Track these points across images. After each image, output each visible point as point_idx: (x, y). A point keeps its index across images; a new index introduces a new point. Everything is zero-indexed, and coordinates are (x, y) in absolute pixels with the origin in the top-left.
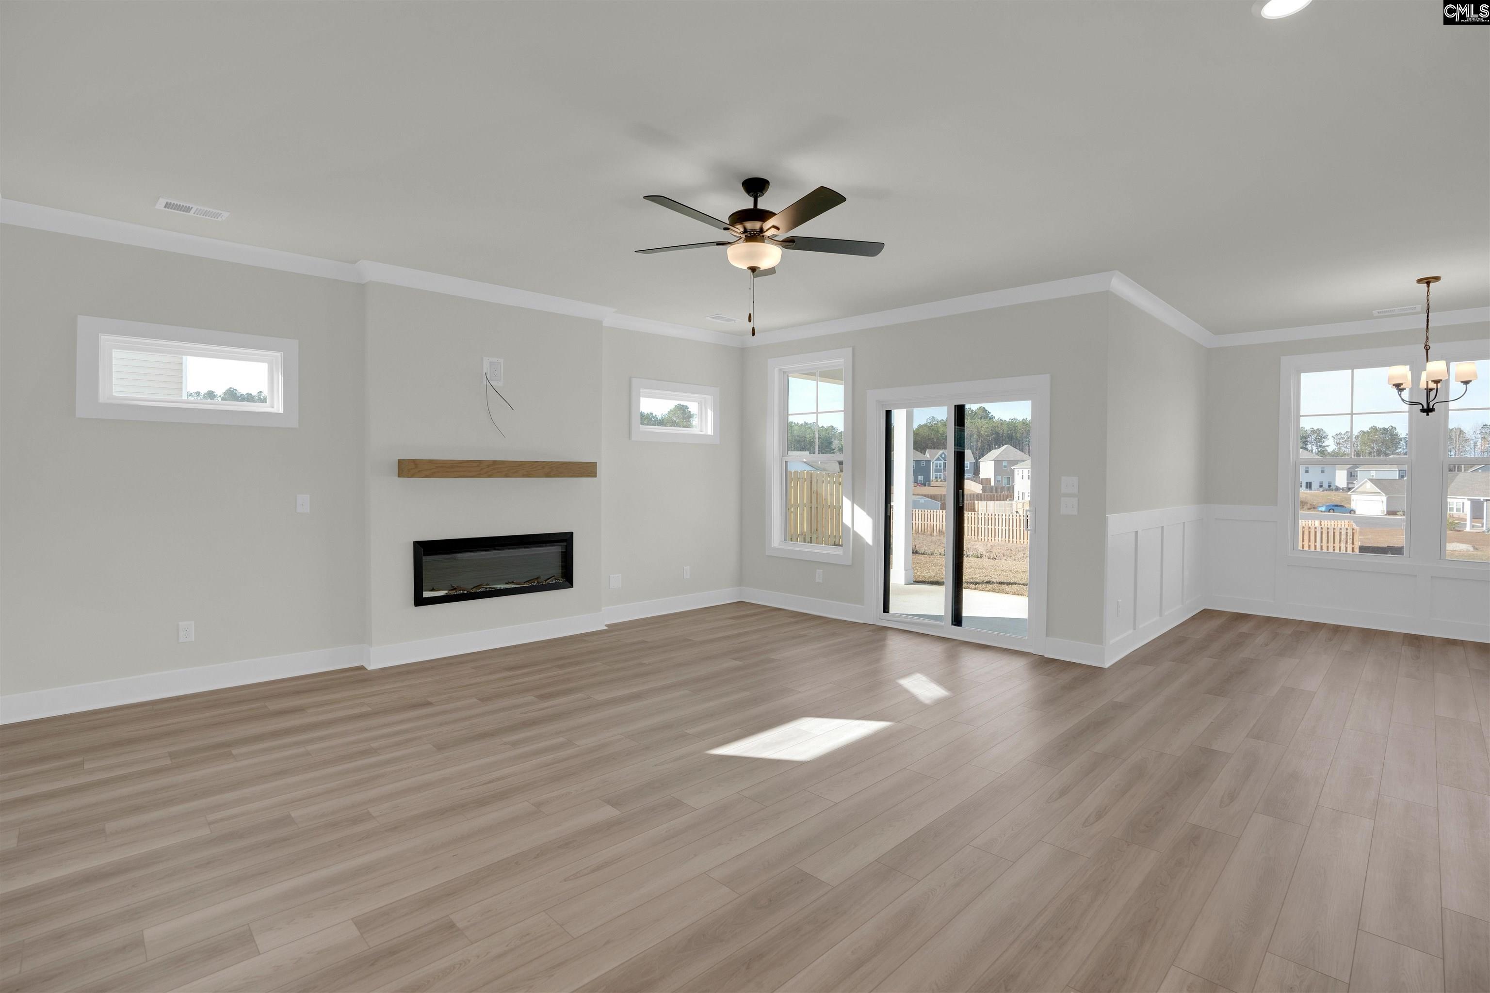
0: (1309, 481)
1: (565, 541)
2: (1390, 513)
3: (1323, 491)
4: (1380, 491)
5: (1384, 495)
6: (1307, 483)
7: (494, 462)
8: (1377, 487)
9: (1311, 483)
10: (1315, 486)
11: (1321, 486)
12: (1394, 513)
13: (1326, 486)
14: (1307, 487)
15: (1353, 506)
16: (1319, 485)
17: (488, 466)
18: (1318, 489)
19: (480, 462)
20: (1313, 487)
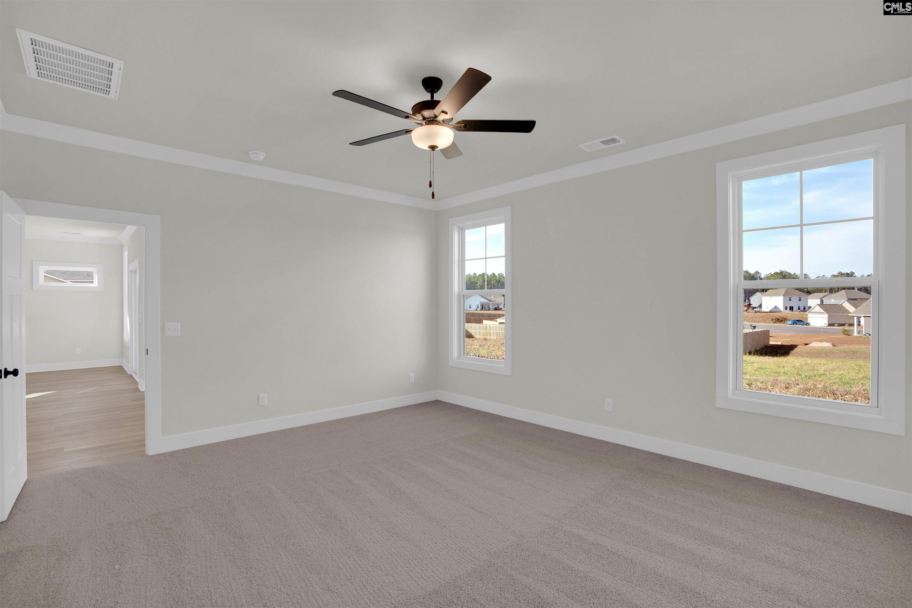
0: (791, 306)
2: (830, 325)
3: (800, 312)
4: (824, 312)
5: (826, 314)
6: (790, 307)
8: (822, 309)
9: (792, 307)
10: (795, 308)
11: (799, 309)
12: (832, 325)
13: (802, 308)
14: (790, 310)
15: (809, 321)
16: (798, 308)
18: (797, 310)
20: (794, 310)
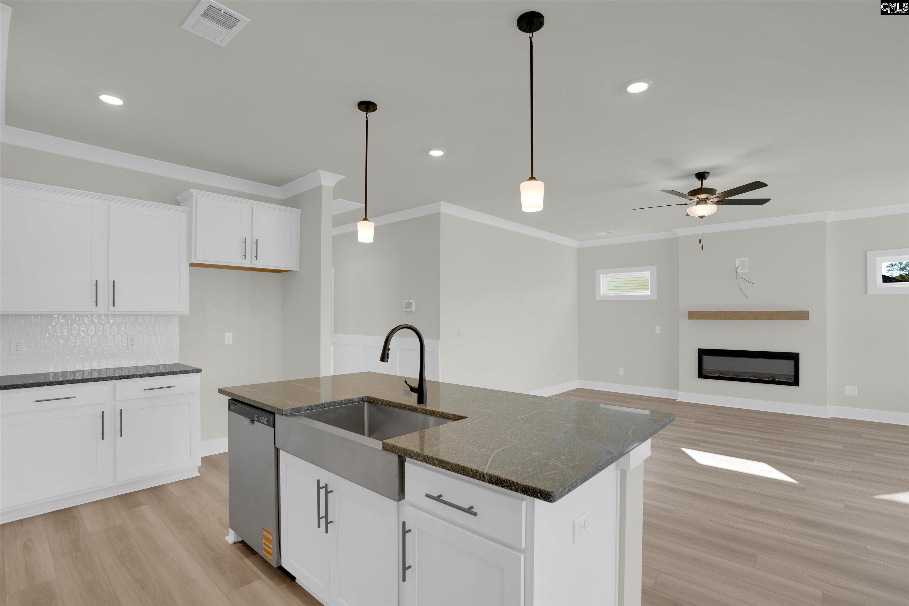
1: (794, 357)
7: (734, 312)
17: (730, 314)
19: (725, 312)
